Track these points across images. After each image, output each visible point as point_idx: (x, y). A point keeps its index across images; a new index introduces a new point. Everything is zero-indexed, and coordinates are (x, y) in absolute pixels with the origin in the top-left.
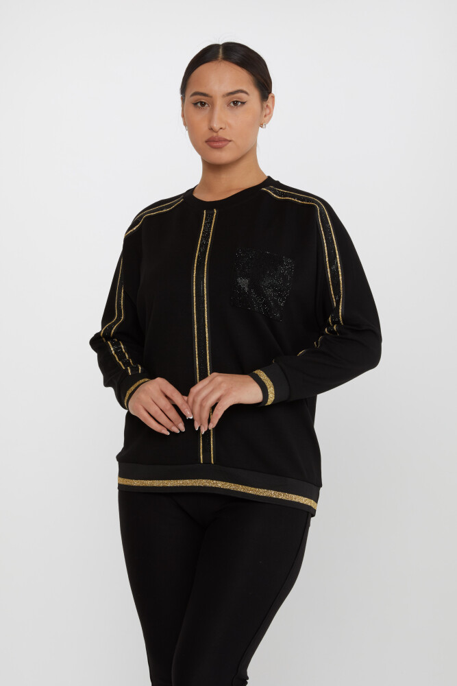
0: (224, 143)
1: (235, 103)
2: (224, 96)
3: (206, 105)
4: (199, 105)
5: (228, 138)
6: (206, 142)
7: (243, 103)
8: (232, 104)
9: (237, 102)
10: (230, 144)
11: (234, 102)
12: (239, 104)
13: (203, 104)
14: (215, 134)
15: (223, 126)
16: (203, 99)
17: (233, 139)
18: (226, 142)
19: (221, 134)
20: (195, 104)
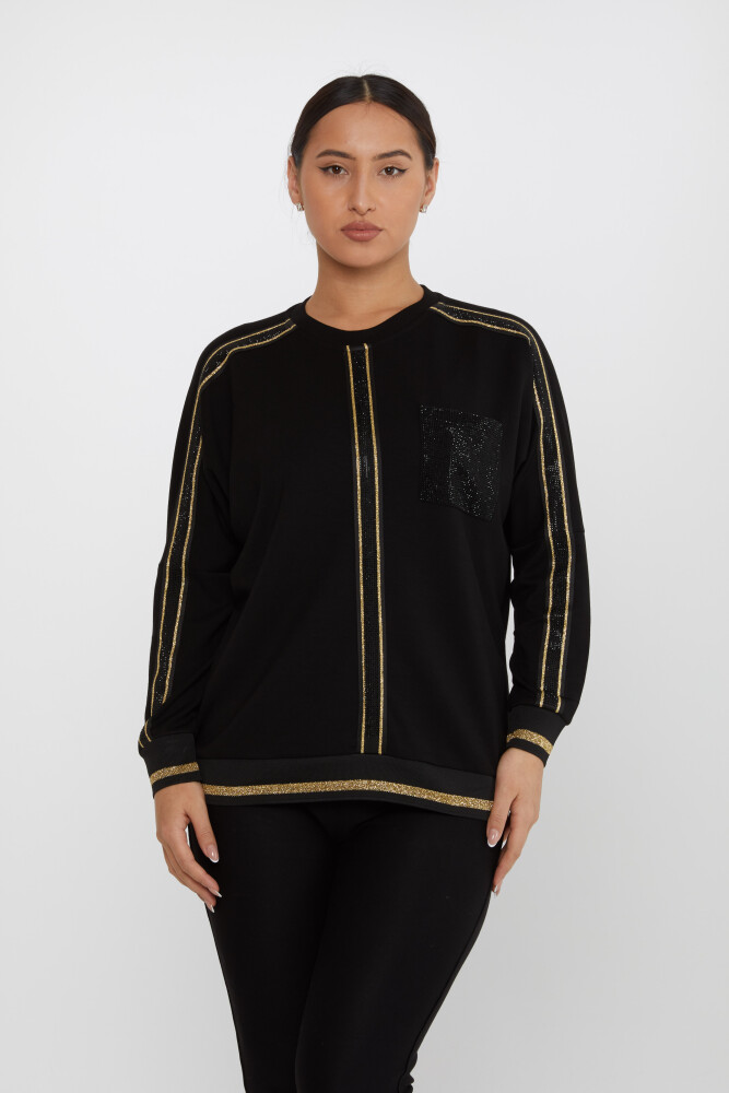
0: (372, 233)
1: (389, 171)
2: (374, 159)
3: (342, 172)
4: (331, 170)
5: (379, 226)
6: (342, 230)
7: (402, 171)
8: (384, 172)
9: (392, 168)
10: (381, 233)
11: (386, 169)
12: (396, 172)
13: (337, 169)
14: (358, 218)
15: (372, 207)
16: (338, 161)
17: (386, 227)
18: (375, 233)
19: (369, 218)
20: (325, 169)
